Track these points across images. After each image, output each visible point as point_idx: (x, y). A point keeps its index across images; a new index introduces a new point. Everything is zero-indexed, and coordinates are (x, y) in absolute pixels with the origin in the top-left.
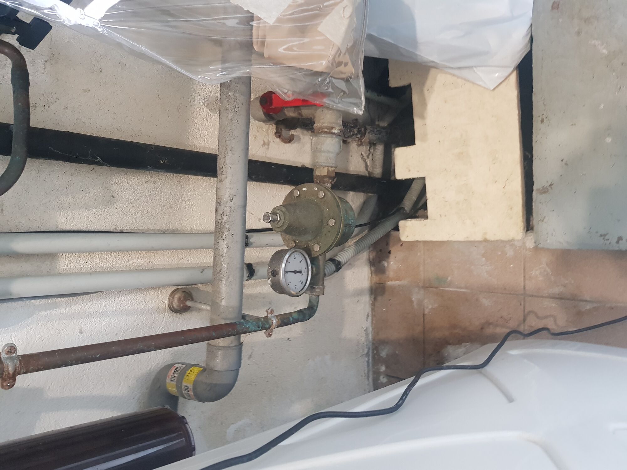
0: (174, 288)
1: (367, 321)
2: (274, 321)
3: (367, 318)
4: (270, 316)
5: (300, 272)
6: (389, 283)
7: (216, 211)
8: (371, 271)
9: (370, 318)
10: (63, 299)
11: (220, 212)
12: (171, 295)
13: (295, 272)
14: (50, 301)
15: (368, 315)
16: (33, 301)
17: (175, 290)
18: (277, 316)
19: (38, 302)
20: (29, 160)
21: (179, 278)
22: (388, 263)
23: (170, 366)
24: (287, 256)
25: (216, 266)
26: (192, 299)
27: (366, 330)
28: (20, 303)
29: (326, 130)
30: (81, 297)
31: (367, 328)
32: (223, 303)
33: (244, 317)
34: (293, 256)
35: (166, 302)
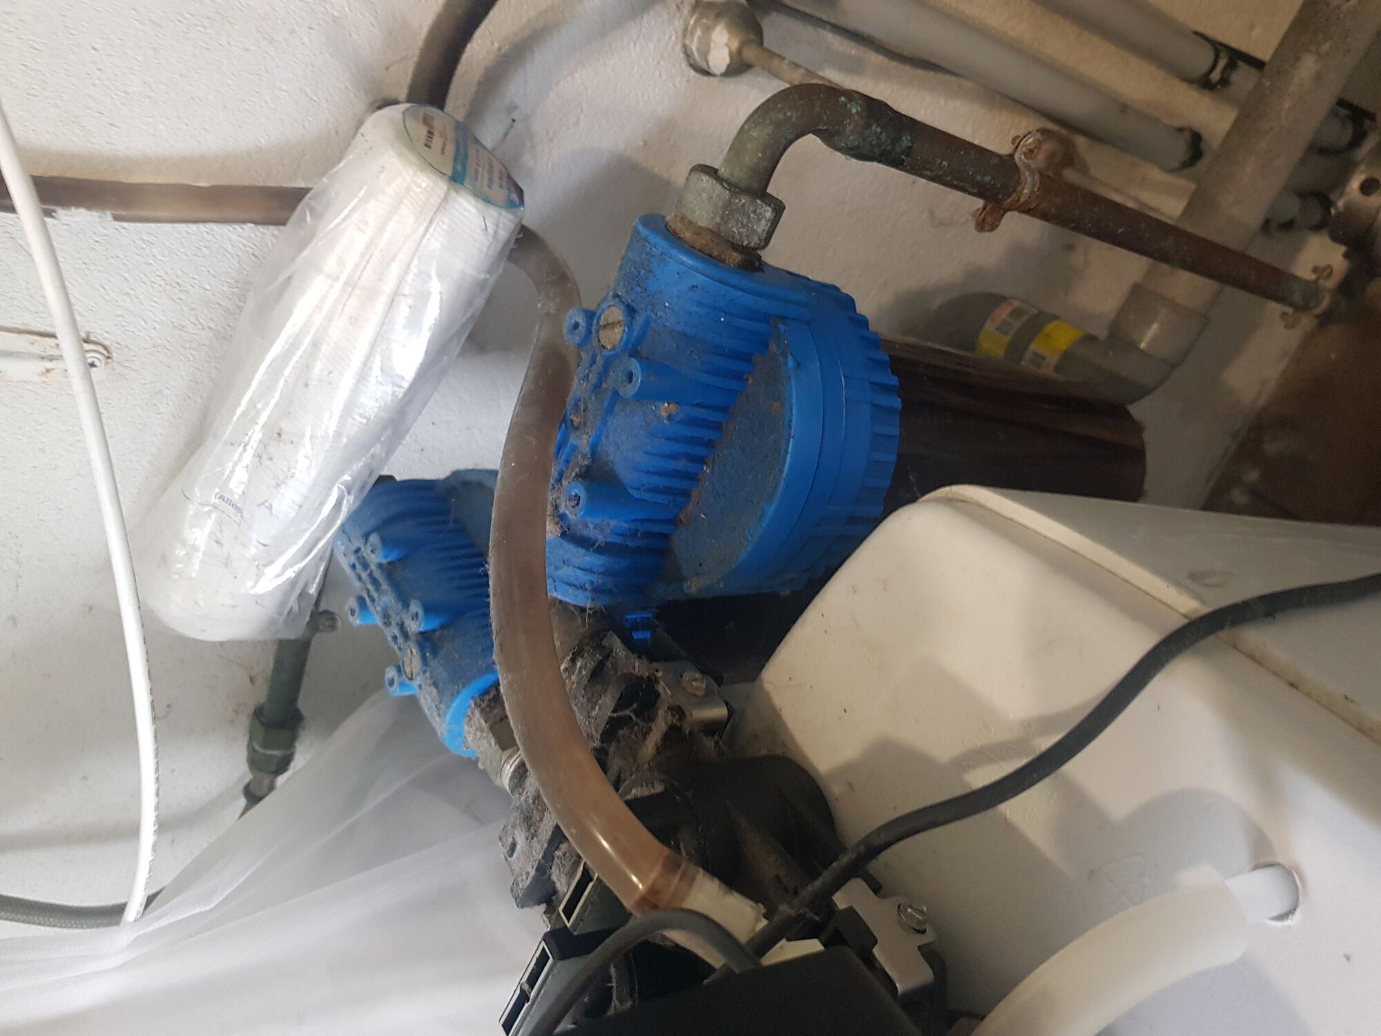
4: (1321, 283)
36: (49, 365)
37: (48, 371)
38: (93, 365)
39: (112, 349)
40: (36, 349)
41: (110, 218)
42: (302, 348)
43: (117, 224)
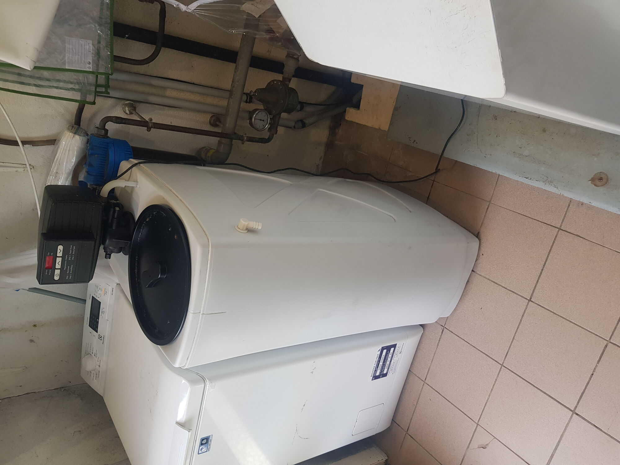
0: (213, 114)
1: (320, 160)
2: (245, 138)
3: (320, 159)
4: (244, 135)
5: (264, 121)
6: (336, 142)
7: (232, 85)
8: (329, 133)
9: (322, 160)
10: (166, 107)
11: (233, 86)
12: (211, 117)
13: (261, 120)
14: (162, 107)
15: (321, 158)
16: (155, 106)
17: (214, 115)
18: (247, 137)
19: (157, 106)
20: (163, 49)
21: (215, 110)
22: (338, 131)
23: (204, 147)
24: (257, 112)
25: (227, 108)
26: (220, 122)
27: (318, 166)
28: (150, 105)
29: (291, 56)
30: (174, 108)
31: (318, 165)
32: (227, 125)
33: (235, 133)
34: (260, 113)
35: (209, 120)
36: (24, 169)
37: (24, 170)
38: (31, 169)
39: (34, 166)
40: (22, 167)
41: (32, 146)
42: (59, 160)
43: (33, 147)
